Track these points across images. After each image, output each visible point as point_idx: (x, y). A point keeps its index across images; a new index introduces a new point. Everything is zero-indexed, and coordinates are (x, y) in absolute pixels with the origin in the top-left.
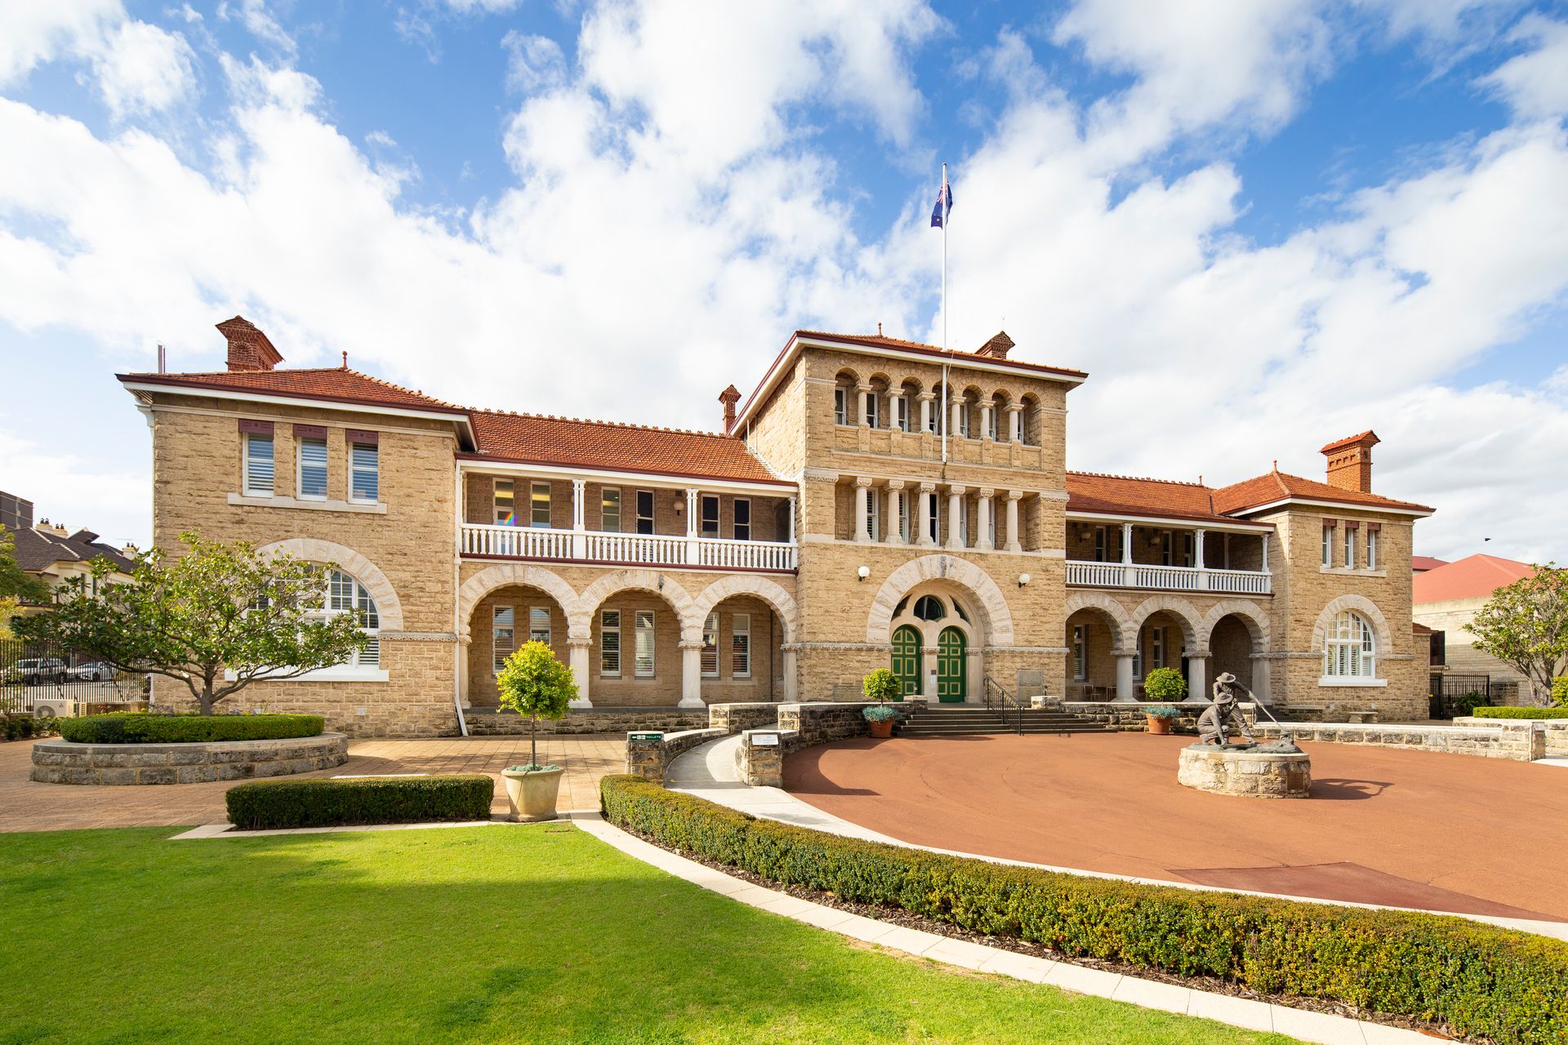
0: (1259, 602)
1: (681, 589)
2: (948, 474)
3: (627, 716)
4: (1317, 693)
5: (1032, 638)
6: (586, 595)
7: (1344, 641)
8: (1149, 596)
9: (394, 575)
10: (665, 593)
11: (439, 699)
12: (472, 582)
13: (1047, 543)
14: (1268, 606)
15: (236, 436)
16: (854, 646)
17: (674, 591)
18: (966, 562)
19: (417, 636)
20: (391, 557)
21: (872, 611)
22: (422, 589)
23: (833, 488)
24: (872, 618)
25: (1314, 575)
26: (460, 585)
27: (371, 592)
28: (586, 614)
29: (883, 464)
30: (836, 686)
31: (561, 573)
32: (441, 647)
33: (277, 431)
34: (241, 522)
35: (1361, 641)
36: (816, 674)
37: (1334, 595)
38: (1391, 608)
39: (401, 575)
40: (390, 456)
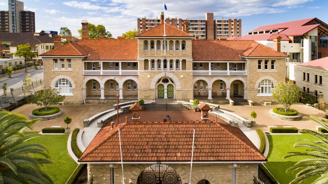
0: (244, 77)
1: (118, 79)
2: (166, 57)
3: (109, 100)
4: (257, 98)
5: (185, 87)
6: (103, 81)
7: (266, 86)
8: (214, 77)
9: (74, 80)
10: (116, 80)
11: (81, 98)
12: (85, 79)
13: (188, 69)
14: (245, 78)
15: (53, 61)
16: (148, 89)
17: (117, 79)
18: (170, 73)
19: (77, 89)
20: (73, 77)
21: (151, 83)
22: (78, 82)
23: (144, 62)
24: (152, 84)
25: (255, 72)
26: (84, 80)
27: (71, 83)
28: (103, 84)
29: (153, 56)
30: (145, 96)
31: (99, 77)
32: (80, 90)
33: (58, 60)
34: (54, 73)
35: (271, 86)
36: (141, 94)
37: (261, 77)
38: (278, 79)
39: (75, 80)
40: (72, 63)
